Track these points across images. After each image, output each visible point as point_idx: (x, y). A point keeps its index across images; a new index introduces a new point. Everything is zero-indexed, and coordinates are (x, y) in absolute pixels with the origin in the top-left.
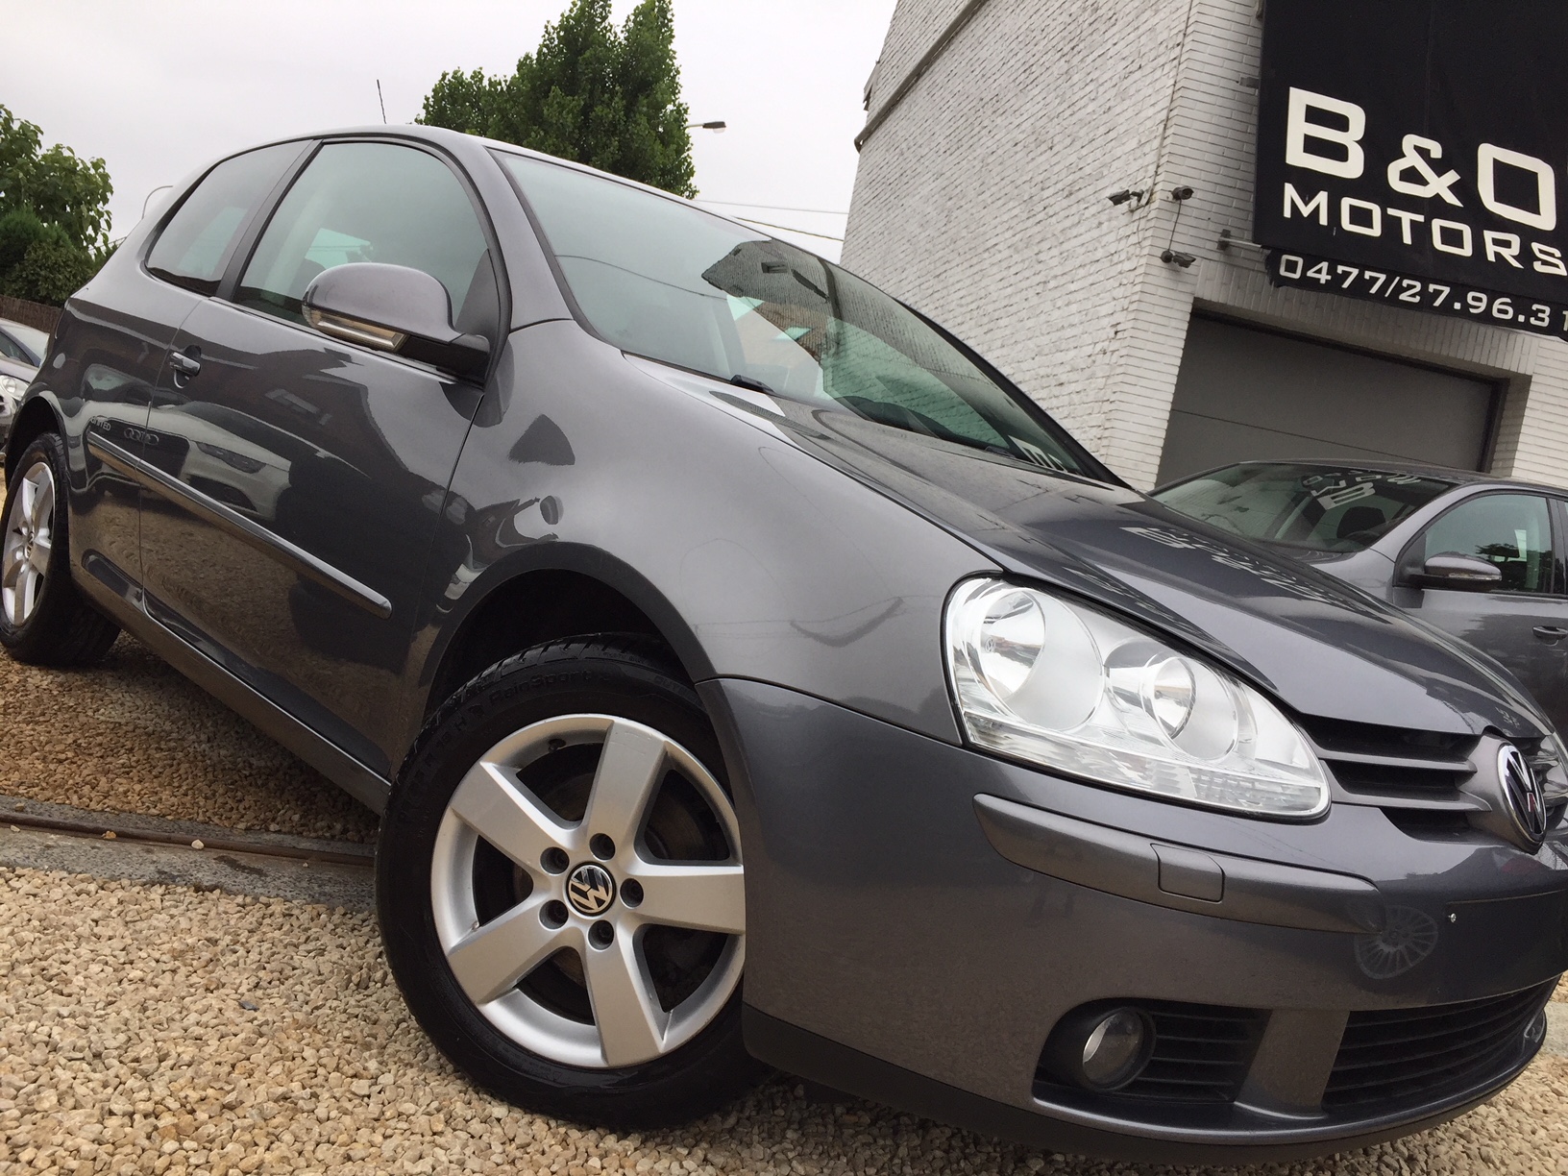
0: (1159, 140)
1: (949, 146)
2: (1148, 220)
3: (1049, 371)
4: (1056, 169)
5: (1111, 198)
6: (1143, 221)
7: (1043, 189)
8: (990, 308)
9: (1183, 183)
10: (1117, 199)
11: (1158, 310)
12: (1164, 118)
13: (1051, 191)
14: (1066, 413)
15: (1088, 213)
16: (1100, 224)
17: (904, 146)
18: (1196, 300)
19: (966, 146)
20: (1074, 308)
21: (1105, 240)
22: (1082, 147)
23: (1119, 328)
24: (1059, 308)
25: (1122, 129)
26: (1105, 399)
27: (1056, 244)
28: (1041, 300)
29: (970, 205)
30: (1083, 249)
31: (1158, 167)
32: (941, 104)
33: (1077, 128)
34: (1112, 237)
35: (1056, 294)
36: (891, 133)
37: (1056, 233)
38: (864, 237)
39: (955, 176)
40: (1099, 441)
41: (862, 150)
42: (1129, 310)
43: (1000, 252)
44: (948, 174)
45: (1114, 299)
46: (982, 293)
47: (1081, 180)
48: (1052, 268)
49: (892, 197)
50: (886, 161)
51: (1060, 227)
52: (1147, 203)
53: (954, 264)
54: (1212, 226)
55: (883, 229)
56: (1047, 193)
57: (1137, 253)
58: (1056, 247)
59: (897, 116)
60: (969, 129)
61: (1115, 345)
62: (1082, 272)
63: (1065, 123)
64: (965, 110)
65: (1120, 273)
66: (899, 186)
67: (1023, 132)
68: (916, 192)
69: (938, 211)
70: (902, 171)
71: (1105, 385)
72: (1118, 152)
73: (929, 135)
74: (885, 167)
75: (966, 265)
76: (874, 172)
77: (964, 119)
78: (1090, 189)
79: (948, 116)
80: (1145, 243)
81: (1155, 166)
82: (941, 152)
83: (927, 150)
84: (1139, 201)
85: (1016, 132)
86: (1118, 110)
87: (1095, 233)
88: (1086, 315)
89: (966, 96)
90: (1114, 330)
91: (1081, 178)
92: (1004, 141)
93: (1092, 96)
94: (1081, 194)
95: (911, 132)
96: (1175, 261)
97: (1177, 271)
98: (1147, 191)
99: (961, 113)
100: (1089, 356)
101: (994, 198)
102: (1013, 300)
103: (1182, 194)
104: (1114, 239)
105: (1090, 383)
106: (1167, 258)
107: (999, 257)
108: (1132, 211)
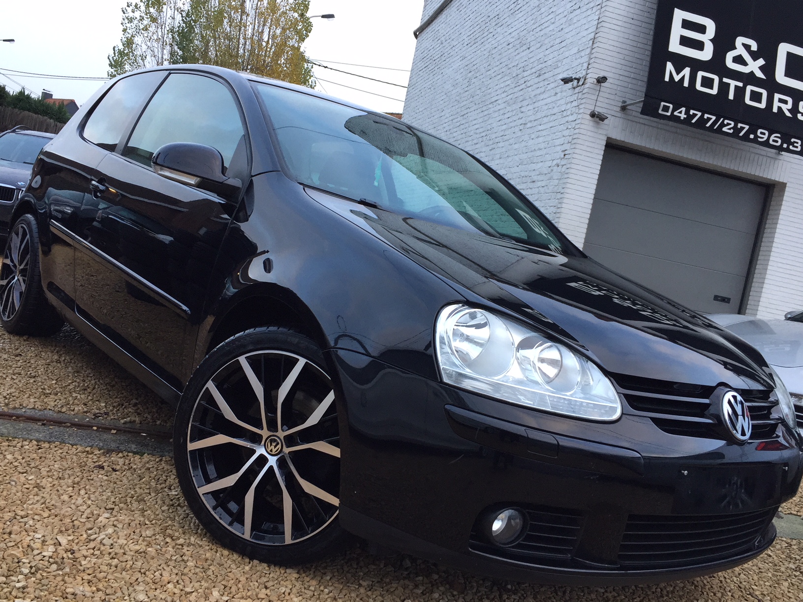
0: (589, 50)
1: (469, 41)
2: (583, 94)
3: (526, 174)
4: (532, 60)
5: (562, 80)
6: (580, 94)
7: (524, 71)
8: (494, 136)
9: (602, 74)
10: (566, 81)
11: (587, 143)
12: (593, 37)
13: (529, 72)
14: (536, 198)
15: (549, 87)
16: (556, 93)
17: (443, 39)
18: (608, 138)
19: (480, 43)
20: (541, 140)
21: (559, 103)
22: (547, 50)
23: (566, 152)
24: (533, 139)
25: (568, 41)
26: (558, 191)
27: (531, 103)
28: (523, 134)
29: (482, 77)
30: (546, 107)
31: (589, 64)
32: (465, 17)
33: (543, 38)
34: (563, 102)
35: (530, 131)
36: (436, 31)
37: (531, 97)
38: (419, 90)
39: (473, 59)
40: (555, 215)
41: (418, 39)
42: (572, 143)
43: (499, 104)
44: (469, 58)
45: (564, 136)
46: (489, 127)
47: (545, 68)
48: (529, 116)
49: (437, 68)
50: (433, 46)
51: (533, 94)
52: (583, 84)
53: (472, 109)
54: (617, 98)
55: (430, 86)
56: (526, 74)
57: (577, 112)
58: (531, 104)
59: (439, 21)
60: (481, 33)
61: (563, 162)
62: (545, 120)
63: (537, 35)
64: (480, 22)
65: (567, 122)
66: (440, 62)
67: (513, 37)
68: (450, 66)
69: (463, 78)
70: (442, 53)
71: (558, 183)
72: (567, 54)
73: (458, 34)
74: (432, 50)
75: (479, 111)
76: (425, 52)
77: (479, 26)
78: (551, 74)
79: (469, 23)
80: (581, 107)
81: (587, 63)
82: (465, 45)
83: (457, 43)
84: (578, 83)
85: (509, 37)
86: (566, 30)
87: (554, 98)
88: (548, 143)
89: (479, 14)
90: (563, 153)
91: (545, 67)
92: (502, 41)
93: (553, 21)
94: (546, 76)
95: (447, 31)
96: (597, 117)
97: (598, 123)
98: (583, 77)
99: (477, 23)
100: (549, 167)
101: (495, 74)
102: (507, 133)
103: (601, 80)
104: (564, 103)
105: (550, 182)
106: (593, 115)
107: (499, 107)
108: (574, 88)
